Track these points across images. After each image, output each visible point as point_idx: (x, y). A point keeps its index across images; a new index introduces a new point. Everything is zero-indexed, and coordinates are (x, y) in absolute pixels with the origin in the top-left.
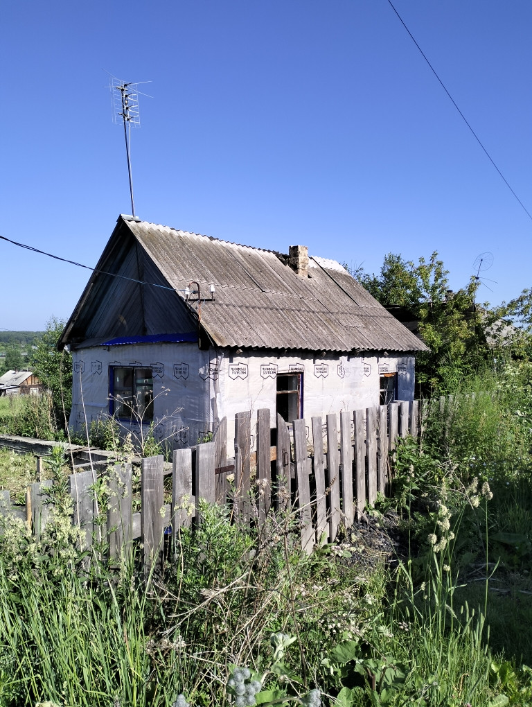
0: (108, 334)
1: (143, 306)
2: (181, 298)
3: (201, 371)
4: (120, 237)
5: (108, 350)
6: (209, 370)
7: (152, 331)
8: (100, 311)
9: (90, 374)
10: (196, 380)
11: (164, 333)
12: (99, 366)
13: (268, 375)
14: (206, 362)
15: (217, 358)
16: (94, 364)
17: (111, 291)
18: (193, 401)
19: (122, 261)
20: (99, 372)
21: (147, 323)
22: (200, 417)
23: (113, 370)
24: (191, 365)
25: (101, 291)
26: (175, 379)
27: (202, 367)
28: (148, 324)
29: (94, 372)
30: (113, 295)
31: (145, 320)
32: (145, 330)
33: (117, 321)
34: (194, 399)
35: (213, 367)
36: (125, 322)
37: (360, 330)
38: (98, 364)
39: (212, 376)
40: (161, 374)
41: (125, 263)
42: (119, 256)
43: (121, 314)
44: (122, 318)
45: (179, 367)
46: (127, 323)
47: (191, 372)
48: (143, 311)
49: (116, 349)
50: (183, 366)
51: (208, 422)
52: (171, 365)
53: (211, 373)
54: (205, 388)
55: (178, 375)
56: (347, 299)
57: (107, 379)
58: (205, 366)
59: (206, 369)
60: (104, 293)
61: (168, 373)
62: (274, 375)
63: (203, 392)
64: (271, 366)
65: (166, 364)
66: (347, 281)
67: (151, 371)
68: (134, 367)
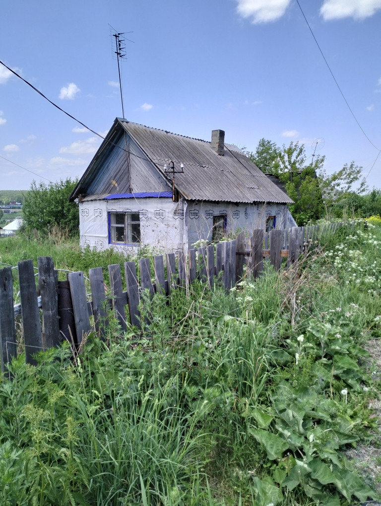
1: (129, 175)
5: (107, 202)
7: (136, 190)
8: (98, 178)
9: (94, 217)
10: (170, 219)
11: (145, 192)
12: (100, 212)
13: (208, 217)
16: (96, 211)
23: (109, 214)
24: (167, 210)
26: (155, 219)
28: (133, 186)
29: (96, 215)
30: (107, 167)
31: (131, 184)
32: (131, 190)
33: (111, 184)
35: (181, 212)
37: (256, 190)
38: (99, 210)
39: (181, 217)
40: (146, 216)
43: (114, 180)
44: (114, 182)
45: (158, 212)
46: (118, 185)
47: (167, 215)
48: (129, 178)
49: (113, 201)
50: (161, 211)
52: (153, 211)
53: (180, 215)
55: (158, 217)
56: (246, 171)
57: (107, 219)
60: (101, 166)
61: (151, 215)
62: (212, 217)
64: (211, 212)
65: (149, 210)
66: (244, 159)
67: (139, 215)
68: (125, 212)
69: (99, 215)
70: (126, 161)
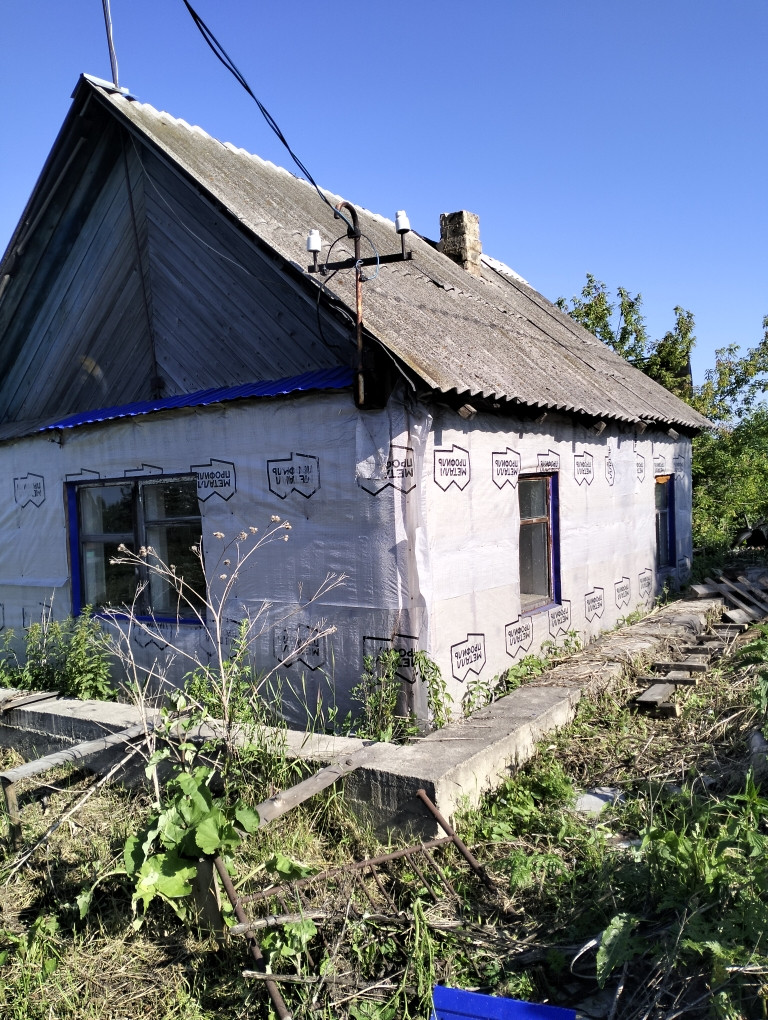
0: (52, 408)
1: (150, 324)
2: (290, 269)
3: (365, 469)
4: (82, 140)
5: (61, 443)
6: (390, 464)
7: (179, 385)
8: (27, 354)
9: (14, 506)
10: (347, 496)
11: (216, 385)
12: (36, 486)
14: (378, 442)
15: (409, 428)
16: (21, 483)
17: (54, 299)
18: (336, 554)
19: (82, 216)
20: (38, 500)
21: (165, 367)
22: (363, 596)
23: (74, 492)
24: (327, 456)
25: (30, 300)
26: (273, 499)
27: (365, 458)
28: (167, 368)
29: (22, 500)
30: (61, 307)
31: (159, 360)
32: (158, 384)
33: (78, 370)
34: (343, 548)
35: (399, 455)
36: (99, 372)
38: (32, 480)
39: (397, 482)
40: (226, 491)
41: (90, 221)
42: (76, 202)
43: (87, 353)
44: (90, 364)
45: (286, 466)
46: (107, 373)
47: (328, 476)
48: (151, 337)
49: (84, 438)
50: (298, 461)
51: (391, 608)
52: (258, 464)
53: (396, 473)
54: (377, 517)
55: (285, 488)
57: (62, 516)
58: (376, 454)
59: (378, 465)
60: (38, 304)
61: (250, 485)
62: (514, 479)
63: (372, 528)
64: (510, 457)
65: (241, 462)
67: (193, 486)
68: (137, 479)
69: (34, 499)
70: (132, 268)
